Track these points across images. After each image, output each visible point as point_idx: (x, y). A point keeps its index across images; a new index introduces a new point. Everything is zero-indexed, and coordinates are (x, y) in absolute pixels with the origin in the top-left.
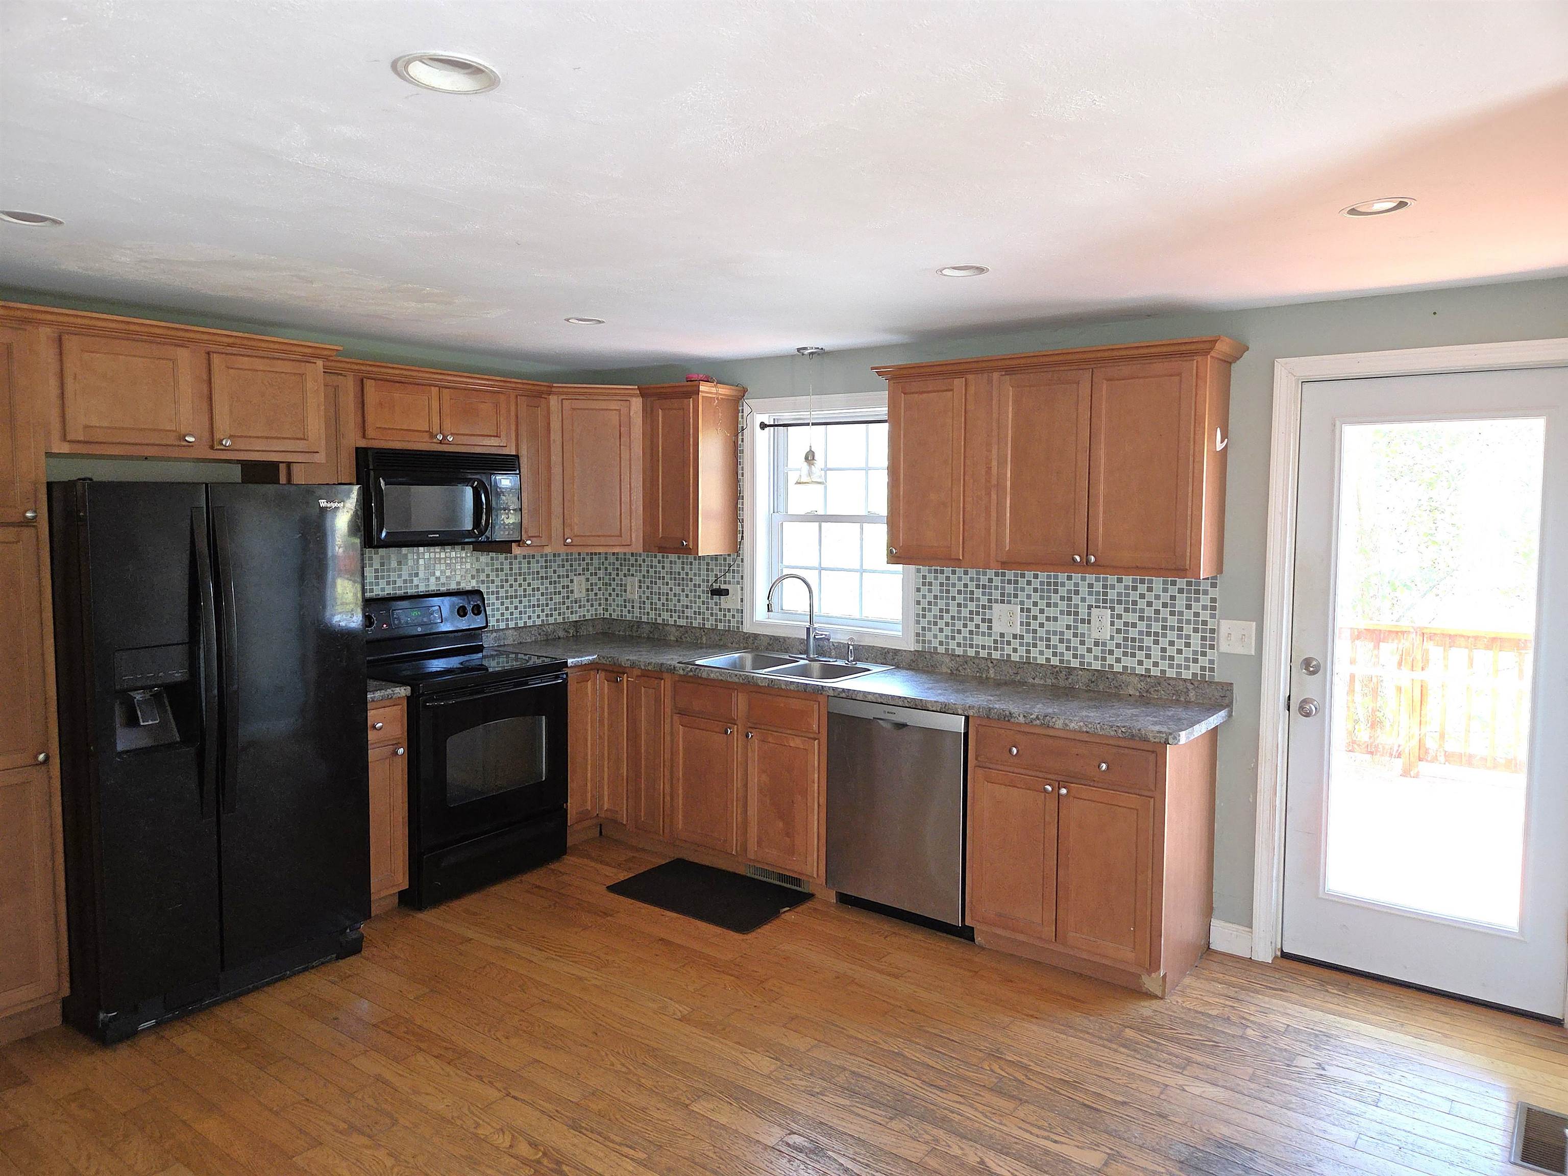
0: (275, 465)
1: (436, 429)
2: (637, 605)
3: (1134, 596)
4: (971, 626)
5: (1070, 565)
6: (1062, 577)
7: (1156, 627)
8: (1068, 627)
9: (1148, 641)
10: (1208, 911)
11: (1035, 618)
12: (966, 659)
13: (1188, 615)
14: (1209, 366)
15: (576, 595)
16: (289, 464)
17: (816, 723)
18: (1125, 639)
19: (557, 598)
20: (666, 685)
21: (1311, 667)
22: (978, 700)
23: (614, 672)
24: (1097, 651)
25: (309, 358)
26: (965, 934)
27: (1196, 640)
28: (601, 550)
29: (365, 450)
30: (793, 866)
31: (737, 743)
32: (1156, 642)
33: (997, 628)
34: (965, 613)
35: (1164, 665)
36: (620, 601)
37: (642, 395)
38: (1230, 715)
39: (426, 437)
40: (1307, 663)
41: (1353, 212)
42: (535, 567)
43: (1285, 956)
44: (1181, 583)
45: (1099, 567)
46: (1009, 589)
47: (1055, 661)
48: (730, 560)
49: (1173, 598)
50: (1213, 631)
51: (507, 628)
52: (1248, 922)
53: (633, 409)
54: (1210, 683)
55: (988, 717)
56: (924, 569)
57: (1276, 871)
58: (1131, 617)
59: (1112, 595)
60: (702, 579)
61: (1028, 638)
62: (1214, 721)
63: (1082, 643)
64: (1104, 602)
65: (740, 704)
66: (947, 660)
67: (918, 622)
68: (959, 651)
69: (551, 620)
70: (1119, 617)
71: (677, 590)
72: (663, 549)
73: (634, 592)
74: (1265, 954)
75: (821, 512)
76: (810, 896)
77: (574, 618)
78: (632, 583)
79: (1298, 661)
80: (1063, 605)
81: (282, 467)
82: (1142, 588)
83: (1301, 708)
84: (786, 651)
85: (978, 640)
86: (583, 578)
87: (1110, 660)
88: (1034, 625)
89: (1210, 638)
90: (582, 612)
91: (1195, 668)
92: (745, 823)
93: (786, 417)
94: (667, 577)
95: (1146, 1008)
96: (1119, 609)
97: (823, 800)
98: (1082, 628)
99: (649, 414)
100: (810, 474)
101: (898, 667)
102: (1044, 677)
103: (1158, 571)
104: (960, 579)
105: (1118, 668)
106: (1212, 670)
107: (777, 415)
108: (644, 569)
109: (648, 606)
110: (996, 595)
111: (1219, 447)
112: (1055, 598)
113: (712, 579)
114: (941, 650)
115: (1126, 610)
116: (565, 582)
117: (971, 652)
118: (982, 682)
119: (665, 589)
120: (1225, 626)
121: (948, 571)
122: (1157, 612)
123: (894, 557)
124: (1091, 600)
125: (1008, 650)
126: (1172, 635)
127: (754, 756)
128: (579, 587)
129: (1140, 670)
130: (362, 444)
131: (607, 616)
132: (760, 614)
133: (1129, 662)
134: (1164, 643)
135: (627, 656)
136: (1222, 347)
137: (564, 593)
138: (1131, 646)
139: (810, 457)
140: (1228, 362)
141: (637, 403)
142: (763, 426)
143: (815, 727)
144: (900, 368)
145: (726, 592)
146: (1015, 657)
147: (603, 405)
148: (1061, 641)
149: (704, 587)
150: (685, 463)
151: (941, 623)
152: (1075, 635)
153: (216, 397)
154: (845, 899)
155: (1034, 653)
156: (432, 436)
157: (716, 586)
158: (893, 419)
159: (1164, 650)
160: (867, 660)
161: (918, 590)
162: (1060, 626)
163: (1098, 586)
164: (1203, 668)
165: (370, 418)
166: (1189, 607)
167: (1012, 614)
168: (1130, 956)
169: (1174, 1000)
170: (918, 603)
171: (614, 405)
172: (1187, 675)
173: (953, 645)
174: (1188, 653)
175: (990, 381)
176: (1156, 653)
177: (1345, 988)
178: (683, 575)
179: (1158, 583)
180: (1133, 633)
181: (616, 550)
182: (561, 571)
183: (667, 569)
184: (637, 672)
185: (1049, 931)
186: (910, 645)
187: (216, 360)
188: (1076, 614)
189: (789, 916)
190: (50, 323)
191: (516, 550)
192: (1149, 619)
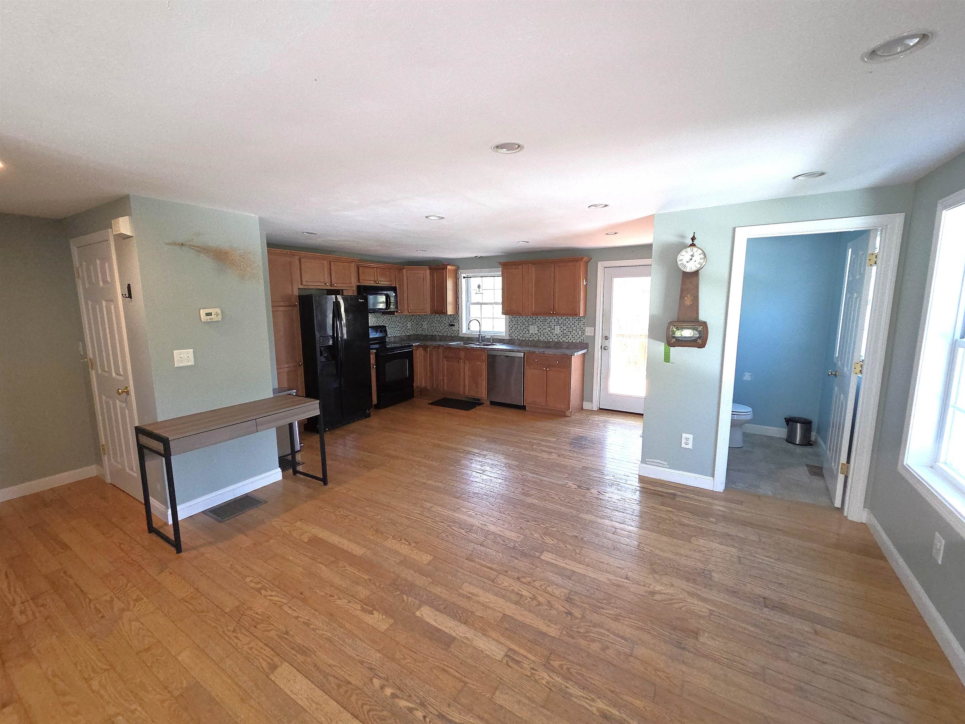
0: (339, 290)
1: (376, 280)
2: (426, 330)
3: (565, 322)
4: (524, 332)
5: (549, 314)
6: (547, 318)
7: (571, 330)
8: (549, 331)
9: (569, 333)
10: (582, 400)
11: (541, 329)
12: (523, 341)
13: (578, 326)
14: (582, 264)
15: (409, 327)
16: (342, 290)
17: (484, 357)
18: (563, 333)
19: (404, 328)
20: (441, 350)
21: (607, 338)
22: (527, 349)
23: (425, 348)
24: (556, 337)
25: (351, 262)
26: (523, 408)
27: (580, 333)
28: (415, 314)
29: (360, 286)
30: (478, 396)
31: (462, 365)
32: (571, 334)
33: (531, 332)
34: (522, 328)
35: (572, 339)
36: (421, 329)
37: (430, 269)
38: (588, 350)
39: (373, 282)
40: (606, 337)
41: (607, 234)
42: (398, 319)
43: (601, 409)
44: (577, 318)
45: (557, 314)
46: (534, 321)
47: (546, 340)
48: (455, 316)
49: (575, 322)
50: (584, 330)
51: (391, 337)
52: (591, 401)
53: (427, 273)
54: (583, 343)
55: (529, 352)
56: (511, 317)
57: (598, 388)
58: (565, 328)
59: (560, 322)
60: (446, 321)
61: (539, 334)
62: (584, 351)
63: (553, 335)
64: (558, 324)
65: (462, 354)
66: (517, 341)
67: (509, 331)
68: (521, 339)
69: (402, 335)
70: (562, 328)
71: (439, 325)
72: (436, 313)
73: (425, 326)
74: (595, 409)
75: (481, 302)
76: (483, 404)
77: (408, 334)
78: (425, 324)
79: (603, 337)
80: (548, 325)
81: (341, 291)
82: (567, 320)
83: (604, 348)
84: (472, 341)
85: (526, 335)
86: (410, 322)
87: (559, 339)
88: (540, 331)
89: (583, 332)
90: (410, 332)
91: (580, 340)
92: (465, 386)
93: (470, 275)
94: (436, 322)
95: (567, 419)
96: (562, 325)
97: (486, 377)
98: (553, 331)
99: (432, 274)
100: (479, 291)
101: (504, 344)
102: (543, 344)
103: (571, 315)
104: (521, 319)
105: (561, 341)
106: (584, 340)
107: (468, 275)
108: (428, 319)
109: (430, 330)
110: (530, 323)
111: (585, 284)
112: (546, 323)
113: (450, 321)
114: (516, 338)
115: (563, 326)
116: (405, 323)
117: (524, 339)
118: (527, 346)
119: (435, 325)
120: (587, 329)
121: (517, 317)
122: (571, 326)
123: (503, 313)
124: (555, 324)
125: (534, 337)
126: (574, 332)
127: (467, 368)
128: (409, 325)
129: (567, 341)
130: (359, 284)
131: (417, 334)
132: (464, 330)
133: (564, 339)
134: (572, 334)
135: (429, 343)
136: (585, 259)
137: (405, 326)
138: (564, 335)
139: (479, 287)
140: (587, 263)
141: (428, 271)
142: (464, 277)
143: (484, 358)
144: (504, 263)
145: (454, 325)
146: (535, 340)
147: (418, 272)
148: (547, 335)
149: (447, 324)
150: (443, 288)
151: (516, 332)
152: (551, 333)
153: (332, 273)
154: (492, 403)
155: (540, 338)
156: (375, 282)
157: (451, 324)
158: (503, 275)
159: (572, 336)
160: (495, 343)
161: (510, 323)
162: (547, 331)
163: (556, 320)
164: (582, 340)
165: (360, 278)
166: (578, 324)
167: (535, 328)
168: (563, 407)
169: (573, 417)
170: (510, 326)
171: (421, 272)
172: (578, 342)
173: (519, 337)
174: (578, 336)
175: (529, 266)
176: (571, 336)
177: (613, 414)
178: (441, 321)
179: (571, 318)
180: (565, 332)
181: (419, 314)
182: (404, 321)
183: (436, 319)
184: (432, 347)
185: (544, 404)
186: (508, 338)
187: (332, 263)
188: (551, 327)
189: (478, 408)
190: (297, 255)
191: (396, 314)
192: (569, 328)
